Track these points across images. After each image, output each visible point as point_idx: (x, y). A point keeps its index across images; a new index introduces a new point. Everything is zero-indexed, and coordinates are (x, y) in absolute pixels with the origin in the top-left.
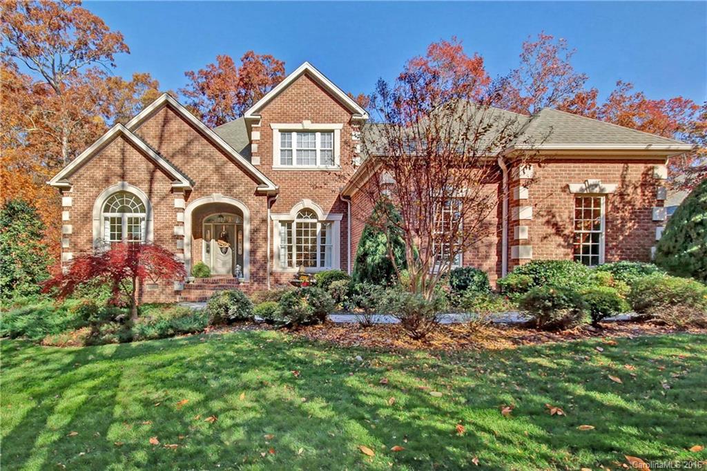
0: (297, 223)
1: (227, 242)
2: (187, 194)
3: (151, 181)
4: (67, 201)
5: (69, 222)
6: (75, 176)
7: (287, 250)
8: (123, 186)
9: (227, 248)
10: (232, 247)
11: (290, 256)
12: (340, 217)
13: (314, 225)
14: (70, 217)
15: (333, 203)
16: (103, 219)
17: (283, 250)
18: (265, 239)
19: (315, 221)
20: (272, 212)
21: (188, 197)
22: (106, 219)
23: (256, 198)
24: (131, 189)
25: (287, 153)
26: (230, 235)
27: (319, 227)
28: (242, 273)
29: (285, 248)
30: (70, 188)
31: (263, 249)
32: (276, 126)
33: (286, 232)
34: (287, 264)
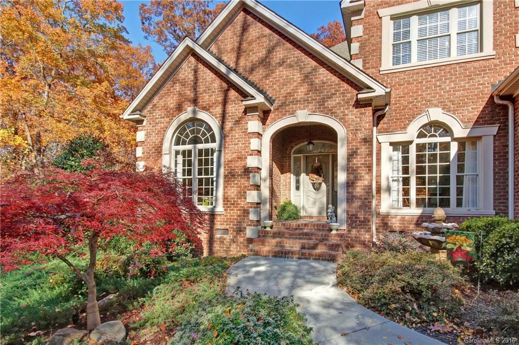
0: (417, 145)
1: (320, 176)
2: (265, 116)
3: (225, 102)
4: (140, 136)
5: (142, 159)
6: (149, 107)
7: (401, 184)
8: (194, 112)
9: (320, 184)
10: (325, 181)
11: (406, 192)
12: (494, 129)
13: (446, 146)
14: (143, 153)
15: (481, 109)
16: (173, 153)
17: (395, 183)
18: (370, 168)
19: (448, 139)
20: (379, 132)
21: (267, 119)
22: (177, 153)
23: (355, 111)
24: (202, 115)
25: (401, 47)
26: (324, 167)
27: (454, 148)
28: (336, 216)
29: (398, 181)
30: (143, 120)
31: (366, 183)
32: (386, 13)
33: (400, 159)
34: (401, 203)
